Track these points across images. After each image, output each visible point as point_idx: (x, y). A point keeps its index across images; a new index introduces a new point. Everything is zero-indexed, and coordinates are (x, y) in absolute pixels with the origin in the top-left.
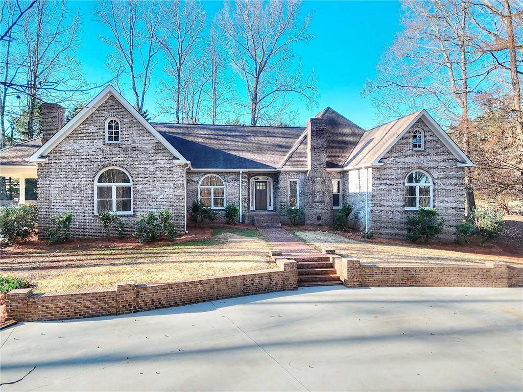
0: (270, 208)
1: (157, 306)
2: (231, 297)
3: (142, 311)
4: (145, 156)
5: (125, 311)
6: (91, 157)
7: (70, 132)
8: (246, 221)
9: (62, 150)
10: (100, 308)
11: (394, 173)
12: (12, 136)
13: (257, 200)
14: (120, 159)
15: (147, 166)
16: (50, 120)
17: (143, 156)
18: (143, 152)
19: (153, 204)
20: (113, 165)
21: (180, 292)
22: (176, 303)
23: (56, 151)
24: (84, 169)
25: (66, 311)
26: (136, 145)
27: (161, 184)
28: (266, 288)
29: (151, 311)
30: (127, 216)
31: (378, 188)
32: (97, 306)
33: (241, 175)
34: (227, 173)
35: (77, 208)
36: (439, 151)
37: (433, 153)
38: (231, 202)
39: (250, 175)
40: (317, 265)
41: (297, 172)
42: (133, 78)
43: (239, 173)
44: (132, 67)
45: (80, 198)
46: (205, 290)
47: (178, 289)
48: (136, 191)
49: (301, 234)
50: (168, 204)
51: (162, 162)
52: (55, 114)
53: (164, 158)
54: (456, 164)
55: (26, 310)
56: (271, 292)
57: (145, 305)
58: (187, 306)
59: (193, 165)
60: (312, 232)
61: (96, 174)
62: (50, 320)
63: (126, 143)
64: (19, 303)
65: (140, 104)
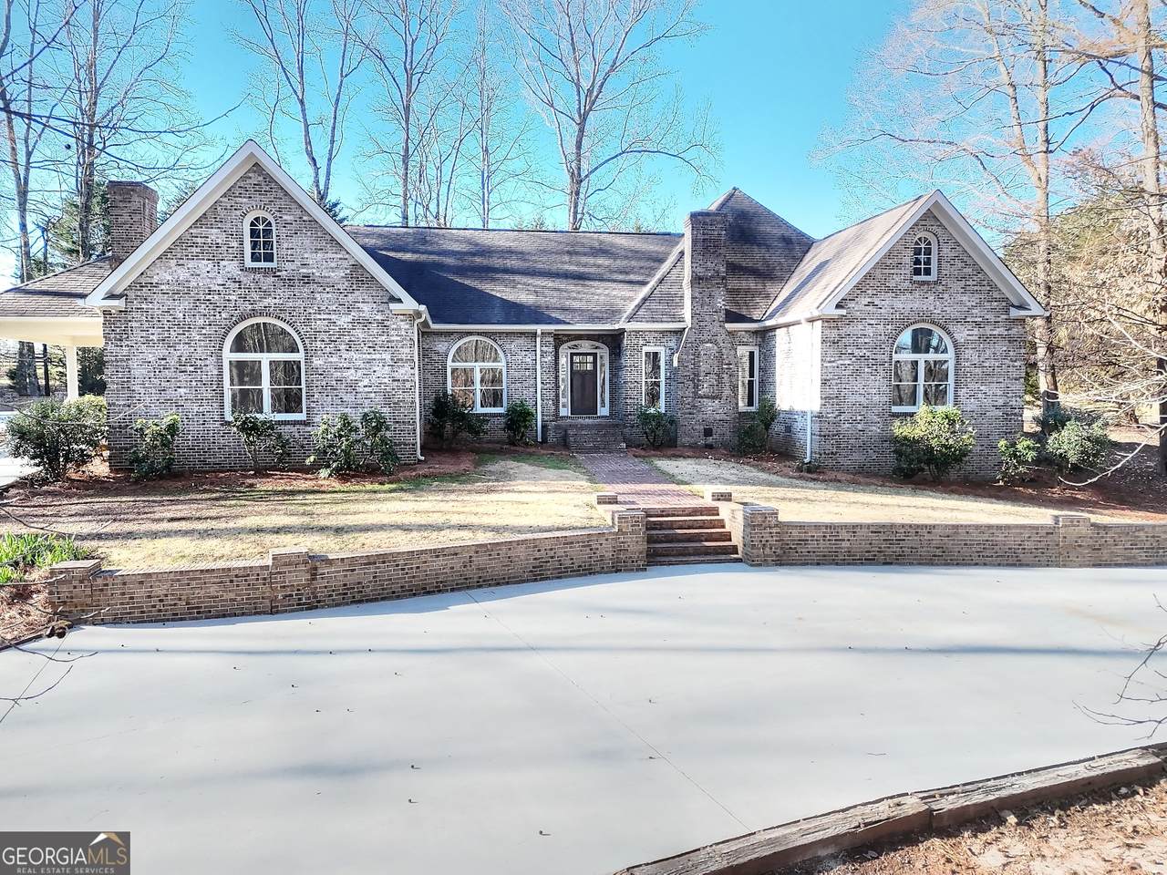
0: (604, 411)
1: (354, 597)
2: (508, 583)
3: (323, 607)
4: (330, 295)
5: (289, 605)
6: (216, 297)
7: (168, 244)
8: (550, 440)
9: (155, 281)
10: (239, 598)
11: (870, 331)
12: (46, 258)
13: (575, 394)
14: (277, 301)
15: (333, 317)
16: (126, 217)
17: (325, 295)
18: (325, 285)
19: (349, 398)
20: (261, 314)
21: (403, 569)
22: (394, 592)
23: (142, 285)
24: (201, 322)
25: (171, 605)
26: (310, 271)
27: (364, 356)
28: (580, 566)
29: (342, 608)
30: (295, 423)
31: (834, 364)
32: (232, 596)
33: (538, 339)
34: (508, 334)
35: (188, 405)
36: (971, 283)
37: (957, 286)
38: (517, 398)
39: (559, 339)
40: (691, 524)
41: (662, 332)
42: (307, 126)
43: (534, 335)
44: (302, 102)
45: (194, 383)
46: (452, 568)
47: (397, 565)
48: (313, 370)
49: (665, 464)
50: (379, 399)
51: (365, 307)
52: (134, 206)
53: (370, 299)
54: (1007, 312)
55: (89, 601)
56: (590, 574)
57: (330, 596)
58: (416, 598)
59: (436, 317)
60: (689, 461)
61: (225, 335)
62: (138, 622)
63: (289, 266)
64: (75, 587)
65: (322, 187)
